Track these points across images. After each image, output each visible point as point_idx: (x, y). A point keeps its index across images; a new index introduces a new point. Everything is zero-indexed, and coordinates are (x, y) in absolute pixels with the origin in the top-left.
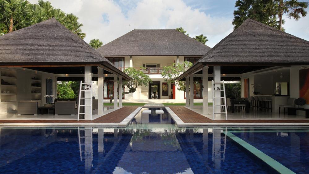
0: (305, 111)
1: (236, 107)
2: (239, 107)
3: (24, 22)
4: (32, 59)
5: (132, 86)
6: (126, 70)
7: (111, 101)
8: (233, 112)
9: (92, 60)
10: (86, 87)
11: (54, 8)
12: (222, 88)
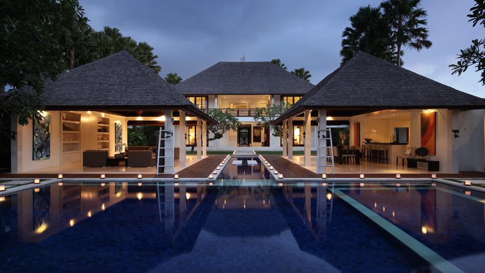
0: (427, 164)
1: (344, 158)
2: (348, 158)
3: (88, 54)
4: (101, 101)
5: (218, 131)
6: (211, 112)
7: (193, 148)
8: (341, 163)
9: (174, 103)
10: (166, 135)
11: (123, 36)
12: (328, 136)
